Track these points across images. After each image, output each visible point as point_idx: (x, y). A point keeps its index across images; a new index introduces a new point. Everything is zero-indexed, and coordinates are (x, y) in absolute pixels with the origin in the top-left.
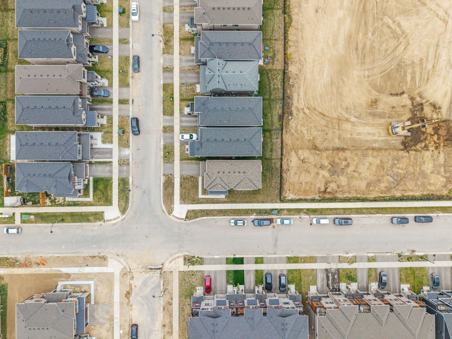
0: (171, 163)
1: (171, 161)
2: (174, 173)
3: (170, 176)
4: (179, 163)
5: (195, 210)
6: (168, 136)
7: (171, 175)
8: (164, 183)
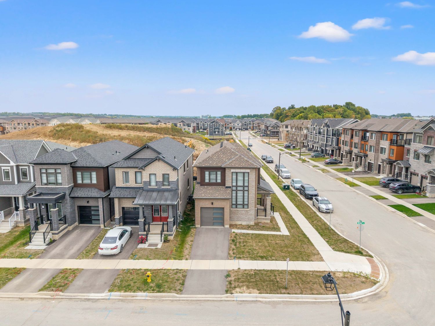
0: (185, 276)
1: (180, 275)
2: (222, 271)
3: (232, 278)
4: (189, 261)
5: (326, 241)
6: (84, 282)
7: (228, 276)
8: (261, 291)
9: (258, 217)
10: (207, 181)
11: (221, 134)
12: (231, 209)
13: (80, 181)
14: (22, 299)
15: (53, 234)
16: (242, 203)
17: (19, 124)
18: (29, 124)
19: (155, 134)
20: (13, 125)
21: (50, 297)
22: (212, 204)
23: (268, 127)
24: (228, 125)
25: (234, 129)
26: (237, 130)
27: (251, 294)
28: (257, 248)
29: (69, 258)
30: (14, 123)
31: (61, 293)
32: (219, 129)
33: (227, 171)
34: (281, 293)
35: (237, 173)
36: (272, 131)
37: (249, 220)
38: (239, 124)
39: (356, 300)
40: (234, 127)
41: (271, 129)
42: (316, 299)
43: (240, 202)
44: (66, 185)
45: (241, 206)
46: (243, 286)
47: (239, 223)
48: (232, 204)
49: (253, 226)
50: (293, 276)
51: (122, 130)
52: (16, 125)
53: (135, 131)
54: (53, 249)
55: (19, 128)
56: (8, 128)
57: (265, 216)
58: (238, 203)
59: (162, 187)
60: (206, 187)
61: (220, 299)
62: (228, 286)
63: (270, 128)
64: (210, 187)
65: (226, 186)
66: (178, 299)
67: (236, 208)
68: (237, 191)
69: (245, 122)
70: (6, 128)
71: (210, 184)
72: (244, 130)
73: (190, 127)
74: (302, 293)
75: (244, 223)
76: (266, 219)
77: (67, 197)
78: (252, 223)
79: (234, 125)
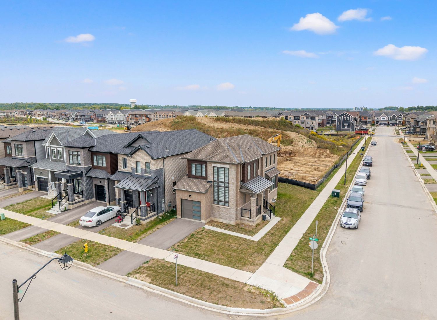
0: (115, 255)
1: (113, 253)
2: (148, 258)
3: (147, 265)
4: (135, 244)
5: (291, 256)
6: (51, 242)
7: (147, 263)
8: (154, 281)
9: (243, 218)
10: (194, 173)
11: (351, 129)
12: (213, 205)
13: (95, 164)
14: (8, 244)
15: (69, 204)
16: (223, 200)
17: (160, 115)
18: (167, 116)
19: (260, 127)
20: (155, 116)
21: (21, 246)
22: (190, 196)
23: (418, 122)
24: (369, 118)
25: (377, 124)
26: (381, 125)
27: (142, 282)
28: (203, 246)
29: (62, 224)
30: (157, 115)
31: (29, 246)
32: (349, 123)
33: (209, 164)
34: (167, 288)
35: (218, 168)
36: (422, 127)
37: (229, 219)
38: (385, 118)
39: (229, 316)
40: (377, 122)
41: (422, 125)
42: (192, 302)
43: (222, 199)
44: (82, 166)
45: (223, 204)
46: (146, 273)
47: (220, 220)
48: (214, 200)
49: (232, 226)
50: (200, 277)
51: (229, 123)
52: (158, 116)
53: (241, 124)
54: (61, 216)
55: (160, 119)
56: (152, 119)
57: (250, 218)
58: (220, 199)
59: (145, 175)
60: (192, 179)
61: (116, 278)
62: (135, 271)
63: (420, 124)
64: (194, 180)
65: (208, 180)
66: (89, 270)
67: (218, 204)
68: (218, 186)
69: (394, 116)
70: (151, 119)
71: (195, 177)
72: (391, 125)
73: (315, 120)
74: (183, 293)
75: (225, 222)
76: (250, 221)
77: (84, 176)
78: (233, 223)
79: (378, 118)
